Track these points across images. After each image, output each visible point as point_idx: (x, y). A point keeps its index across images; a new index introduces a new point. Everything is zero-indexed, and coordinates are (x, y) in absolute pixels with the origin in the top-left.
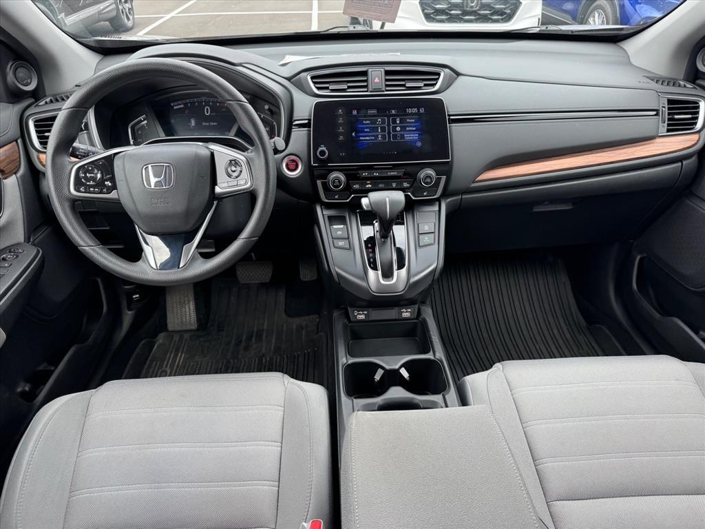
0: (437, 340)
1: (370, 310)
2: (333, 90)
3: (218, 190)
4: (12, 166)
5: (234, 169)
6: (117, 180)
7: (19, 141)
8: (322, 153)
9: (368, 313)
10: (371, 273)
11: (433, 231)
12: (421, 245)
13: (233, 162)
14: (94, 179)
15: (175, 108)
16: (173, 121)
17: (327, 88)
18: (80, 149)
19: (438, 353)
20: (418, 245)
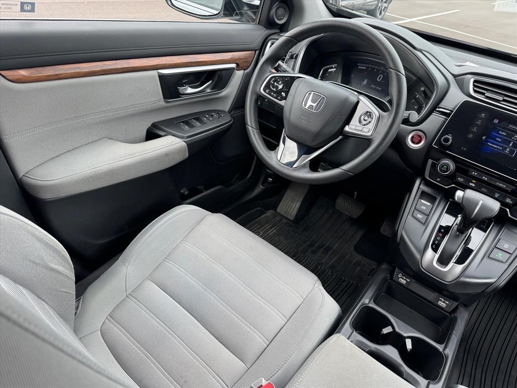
0: (456, 341)
1: (413, 281)
2: (488, 97)
3: (347, 128)
4: (245, 64)
5: (366, 118)
6: (289, 94)
7: (257, 52)
8: (447, 140)
9: (410, 282)
10: (430, 253)
11: (511, 252)
12: (490, 256)
13: (369, 114)
14: (277, 87)
15: (360, 67)
16: (352, 76)
17: (483, 94)
18: (282, 67)
19: (450, 351)
20: (488, 255)
